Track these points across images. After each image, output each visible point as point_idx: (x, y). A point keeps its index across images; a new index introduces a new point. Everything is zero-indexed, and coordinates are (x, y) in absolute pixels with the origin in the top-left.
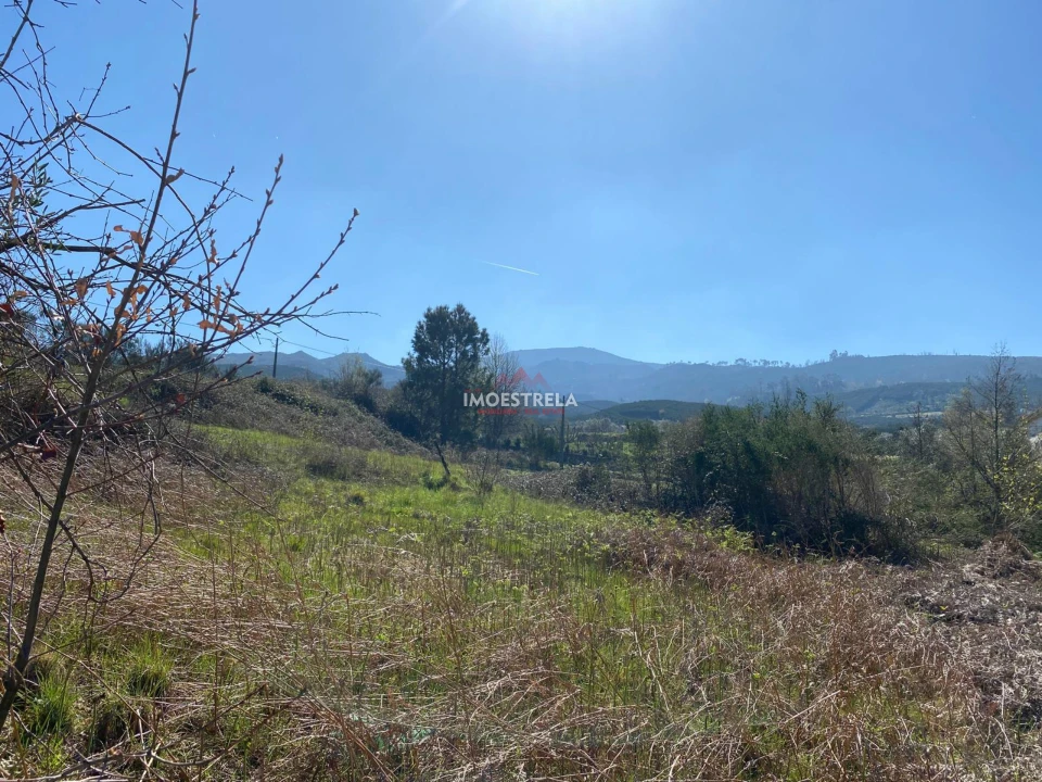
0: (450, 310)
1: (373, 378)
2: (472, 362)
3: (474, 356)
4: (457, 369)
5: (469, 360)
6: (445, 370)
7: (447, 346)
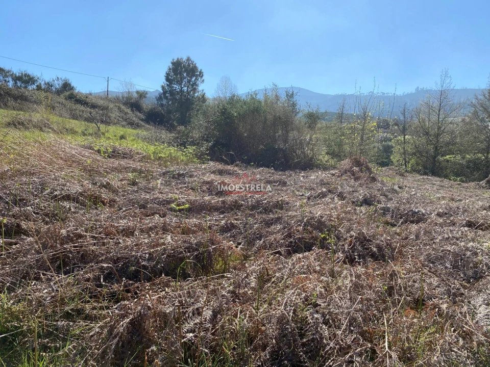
0: (183, 60)
1: (142, 95)
2: (194, 87)
3: (195, 83)
4: (187, 90)
5: (192, 85)
6: (182, 91)
7: (182, 78)
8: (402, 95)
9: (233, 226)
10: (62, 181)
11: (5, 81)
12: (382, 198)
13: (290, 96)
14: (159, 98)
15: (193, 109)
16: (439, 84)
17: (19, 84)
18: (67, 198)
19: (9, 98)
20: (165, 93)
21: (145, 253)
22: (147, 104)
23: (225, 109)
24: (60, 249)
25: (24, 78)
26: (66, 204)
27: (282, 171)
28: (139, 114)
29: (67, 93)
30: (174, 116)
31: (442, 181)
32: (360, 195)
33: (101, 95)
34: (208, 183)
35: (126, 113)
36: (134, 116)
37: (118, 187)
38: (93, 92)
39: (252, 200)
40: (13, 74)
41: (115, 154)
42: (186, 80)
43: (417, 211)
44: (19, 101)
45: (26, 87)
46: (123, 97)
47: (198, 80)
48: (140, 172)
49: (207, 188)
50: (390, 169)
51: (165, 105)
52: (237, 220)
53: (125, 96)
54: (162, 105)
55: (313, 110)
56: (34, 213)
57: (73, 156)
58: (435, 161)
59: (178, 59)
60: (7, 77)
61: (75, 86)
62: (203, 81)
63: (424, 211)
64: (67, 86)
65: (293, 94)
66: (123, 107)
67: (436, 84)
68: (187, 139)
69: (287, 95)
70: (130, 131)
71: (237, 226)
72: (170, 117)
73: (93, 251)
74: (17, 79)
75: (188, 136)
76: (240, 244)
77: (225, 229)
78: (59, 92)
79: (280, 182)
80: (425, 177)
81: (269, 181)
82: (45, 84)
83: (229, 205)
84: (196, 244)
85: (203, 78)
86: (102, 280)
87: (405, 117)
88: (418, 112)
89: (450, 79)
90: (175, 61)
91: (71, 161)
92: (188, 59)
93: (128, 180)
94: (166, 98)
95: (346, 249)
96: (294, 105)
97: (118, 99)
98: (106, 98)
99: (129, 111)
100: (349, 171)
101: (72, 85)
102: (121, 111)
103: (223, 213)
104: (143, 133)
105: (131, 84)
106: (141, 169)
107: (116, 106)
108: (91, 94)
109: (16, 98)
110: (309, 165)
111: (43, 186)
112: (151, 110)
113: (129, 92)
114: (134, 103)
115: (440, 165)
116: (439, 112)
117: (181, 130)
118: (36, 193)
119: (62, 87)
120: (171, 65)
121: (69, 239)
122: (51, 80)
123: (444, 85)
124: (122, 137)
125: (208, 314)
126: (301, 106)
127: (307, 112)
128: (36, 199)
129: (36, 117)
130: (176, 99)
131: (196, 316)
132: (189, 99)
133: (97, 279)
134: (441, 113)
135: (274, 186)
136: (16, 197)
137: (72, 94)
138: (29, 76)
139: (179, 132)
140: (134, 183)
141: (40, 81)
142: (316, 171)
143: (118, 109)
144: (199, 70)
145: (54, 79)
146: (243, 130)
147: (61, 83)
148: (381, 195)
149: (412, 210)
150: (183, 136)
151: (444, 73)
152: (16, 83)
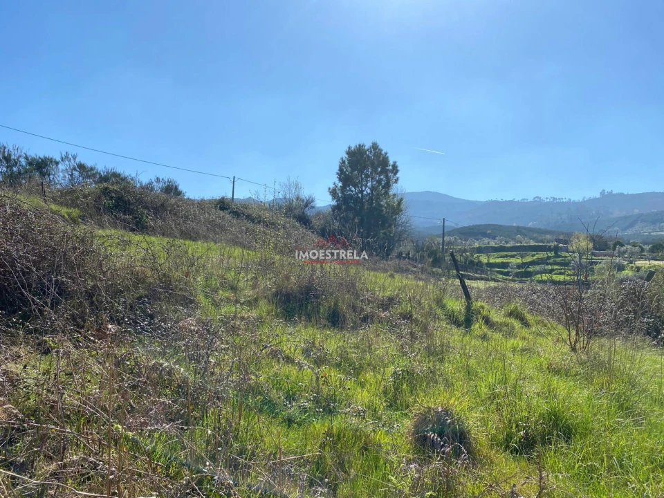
0: (366, 147)
1: (308, 203)
40: (96, 173)
47: (390, 178)
62: (398, 179)
90: (352, 149)
92: (374, 146)
114: (299, 216)
120: (345, 156)
144: (392, 163)
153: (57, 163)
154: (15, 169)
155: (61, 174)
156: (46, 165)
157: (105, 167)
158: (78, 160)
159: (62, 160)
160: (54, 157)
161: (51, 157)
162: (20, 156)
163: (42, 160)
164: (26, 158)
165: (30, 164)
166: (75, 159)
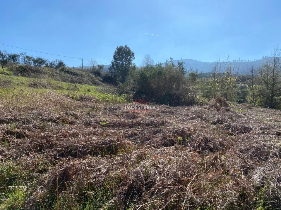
0: (123, 47)
1: (101, 67)
2: (129, 62)
3: (130, 60)
4: (126, 64)
5: (128, 61)
6: (122, 64)
7: (123, 57)
8: (253, 61)
9: (135, 134)
10: (49, 112)
11: (30, 63)
12: (229, 120)
13: (181, 64)
14: (110, 69)
15: (128, 74)
16: (273, 54)
17: (36, 64)
18: (51, 120)
19: (31, 72)
20: (113, 65)
21: (82, 145)
22: (104, 72)
23: (143, 73)
24: (40, 142)
25: (39, 61)
26: (50, 123)
27: (173, 106)
28: (99, 78)
29: (61, 68)
30: (119, 78)
31: (276, 111)
32: (216, 119)
33: (79, 68)
34: (126, 112)
35: (92, 78)
36: (97, 79)
37: (79, 115)
38: (75, 67)
39: (148, 121)
40: (33, 59)
41: (81, 99)
42: (124, 58)
43: (247, 126)
44: (35, 73)
45: (40, 66)
46: (90, 69)
47: (131, 58)
48: (94, 108)
49: (126, 115)
50: (244, 105)
51: (114, 72)
52: (138, 131)
53: (92, 68)
54: (112, 72)
55: (194, 71)
56: (33, 127)
57: (58, 100)
58: (272, 99)
59: (120, 46)
60: (30, 60)
61: (65, 64)
62: (134, 58)
63: (252, 127)
64: (61, 64)
65: (182, 63)
66: (90, 74)
67: (271, 54)
68: (123, 90)
69: (179, 64)
70: (94, 87)
71: (137, 134)
72: (116, 79)
73: (56, 143)
74: (35, 61)
75: (124, 89)
76: (137, 143)
77: (130, 136)
78: (57, 67)
79: (170, 112)
80: (265, 109)
81: (164, 112)
82: (50, 63)
83: (135, 123)
84: (109, 141)
85: (134, 56)
86: (57, 156)
87: (253, 74)
88: (261, 71)
89: (280, 50)
90: (118, 48)
91: (57, 103)
92: (126, 46)
93: (86, 112)
94: (114, 68)
95: (195, 145)
96: (183, 69)
97: (88, 70)
98: (82, 70)
99: (94, 76)
100: (214, 106)
101: (64, 63)
102: (89, 77)
103: (131, 127)
104: (100, 88)
105: (95, 62)
106: (94, 106)
107: (86, 74)
108: (73, 68)
109: (34, 71)
110: (191, 103)
111: (39, 114)
112: (106, 75)
113: (94, 66)
114: (97, 72)
115: (275, 102)
116: (274, 70)
117: (120, 86)
118: (35, 118)
119: (59, 65)
120: (116, 50)
121: (44, 138)
122: (53, 61)
123: (276, 54)
124: (89, 91)
125: (104, 171)
126: (187, 69)
127: (191, 73)
128: (35, 121)
129: (44, 81)
130: (119, 69)
131: (98, 171)
132: (127, 69)
133: (55, 155)
134: (275, 71)
135: (166, 114)
136: (25, 120)
137: (63, 68)
138: (41, 59)
139: (119, 87)
140: (88, 113)
141: (47, 62)
142: (194, 106)
143: (88, 75)
144: (132, 52)
145: (55, 61)
146: (153, 84)
147: (58, 62)
148: (228, 118)
149: (244, 126)
150: (121, 89)
151: (276, 47)
152: (35, 64)
153: (19, 56)
154: (5, 59)
155: (21, 60)
156: (15, 57)
157: (37, 56)
158: (26, 55)
159: (21, 55)
160: (18, 54)
161: (17, 54)
162: (6, 54)
163: (14, 55)
164: (8, 55)
165: (10, 57)
166: (25, 54)
